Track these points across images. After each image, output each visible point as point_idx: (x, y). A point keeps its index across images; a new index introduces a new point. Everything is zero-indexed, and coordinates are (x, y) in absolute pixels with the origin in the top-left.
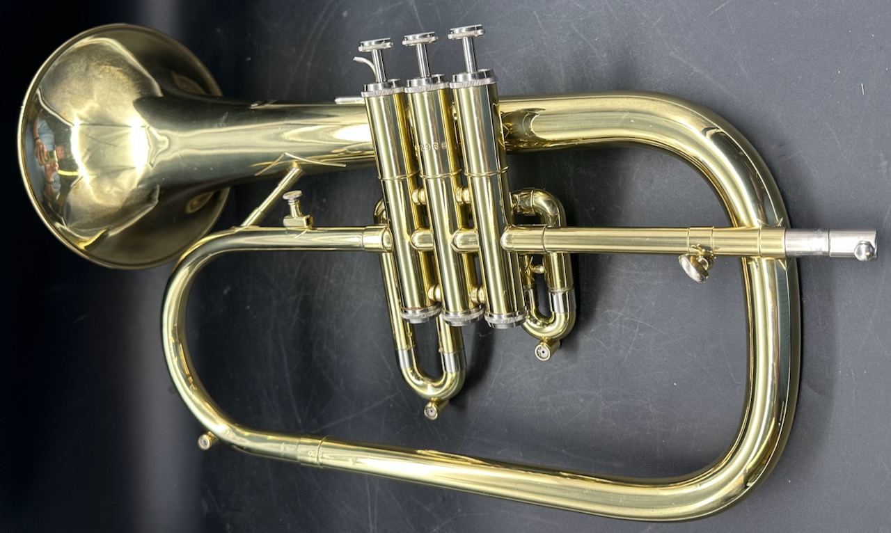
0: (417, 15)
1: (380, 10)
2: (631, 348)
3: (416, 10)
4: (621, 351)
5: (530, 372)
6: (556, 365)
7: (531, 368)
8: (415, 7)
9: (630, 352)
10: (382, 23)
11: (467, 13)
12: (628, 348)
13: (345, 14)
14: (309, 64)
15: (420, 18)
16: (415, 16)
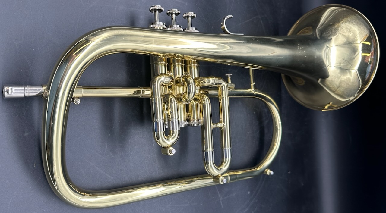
0: (218, 193)
1: (234, 195)
3: (219, 195)
8: (220, 196)
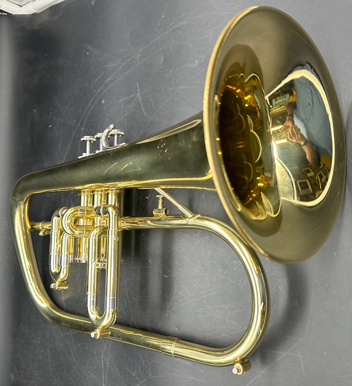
1: (122, 100)
2: (245, 282)
3: (140, 99)
4: (240, 283)
5: (190, 296)
6: (205, 292)
7: (191, 294)
9: (244, 284)
10: (123, 106)
11: (167, 101)
12: (243, 282)
13: (103, 102)
14: (82, 129)
15: (142, 104)
16: (140, 102)
